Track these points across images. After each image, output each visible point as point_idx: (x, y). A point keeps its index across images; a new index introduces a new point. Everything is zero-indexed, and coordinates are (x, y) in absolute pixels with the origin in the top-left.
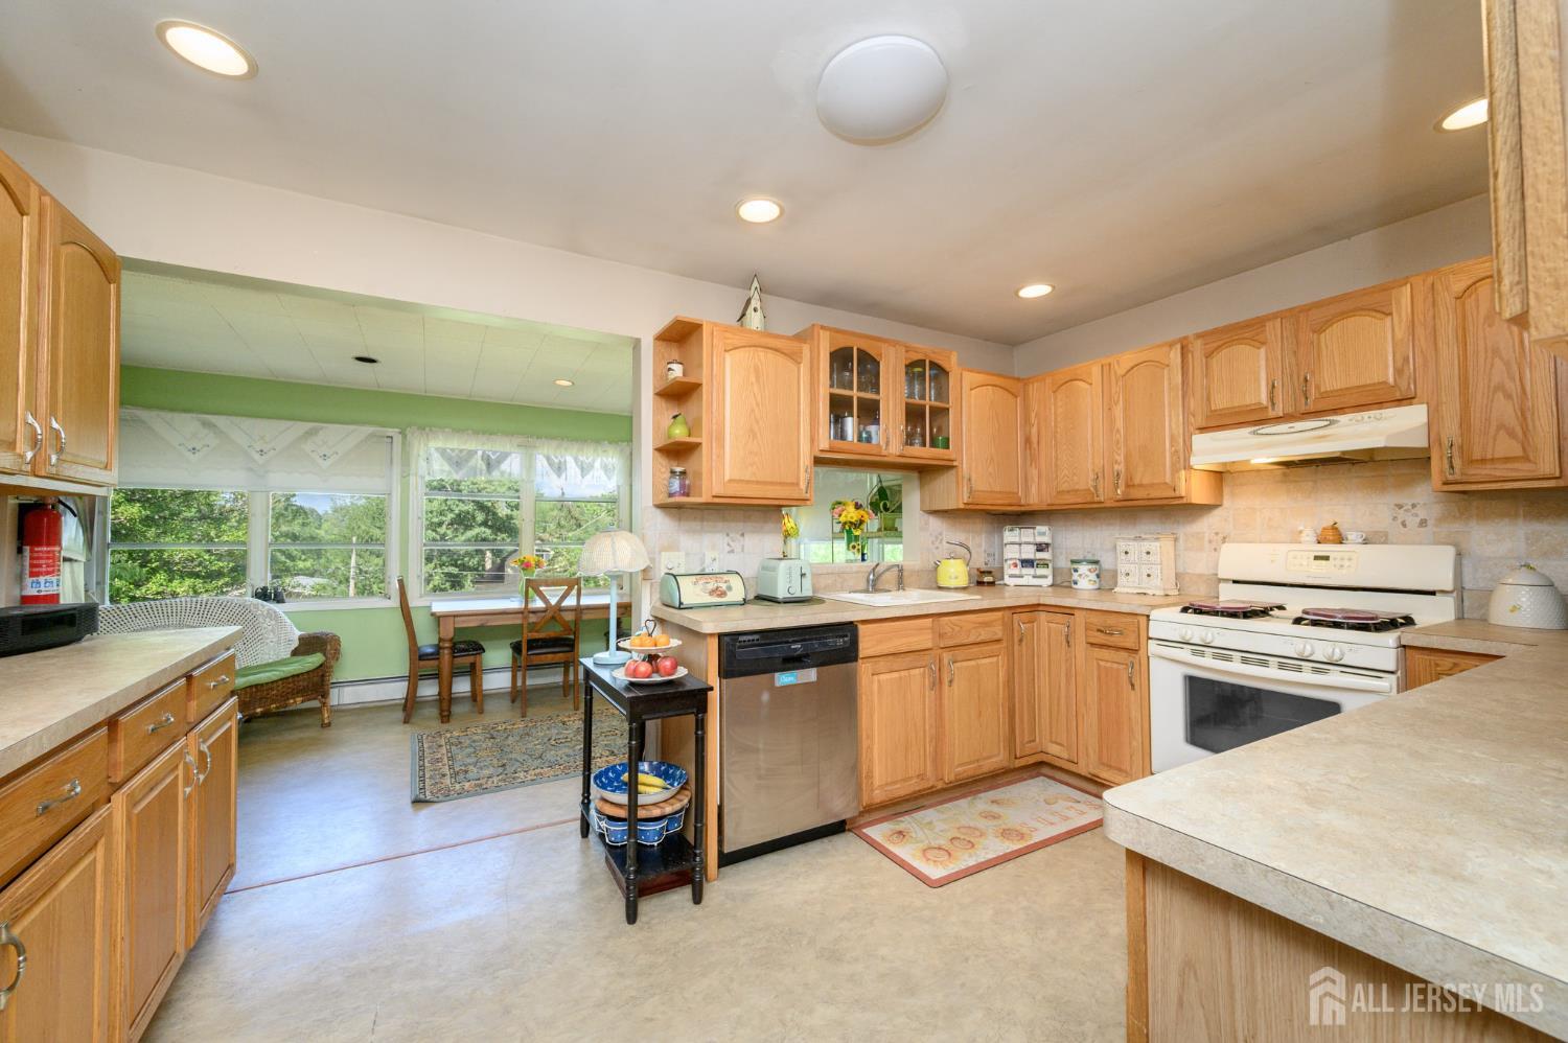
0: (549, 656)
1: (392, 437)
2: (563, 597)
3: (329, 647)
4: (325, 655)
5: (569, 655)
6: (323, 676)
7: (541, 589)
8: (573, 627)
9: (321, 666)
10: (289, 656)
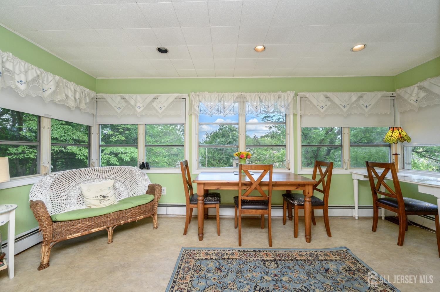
0: (254, 210)
1: (185, 98)
2: (262, 176)
3: (156, 192)
4: (154, 195)
5: (265, 211)
6: (153, 205)
7: (249, 171)
8: (267, 194)
9: (152, 201)
10: (145, 193)
